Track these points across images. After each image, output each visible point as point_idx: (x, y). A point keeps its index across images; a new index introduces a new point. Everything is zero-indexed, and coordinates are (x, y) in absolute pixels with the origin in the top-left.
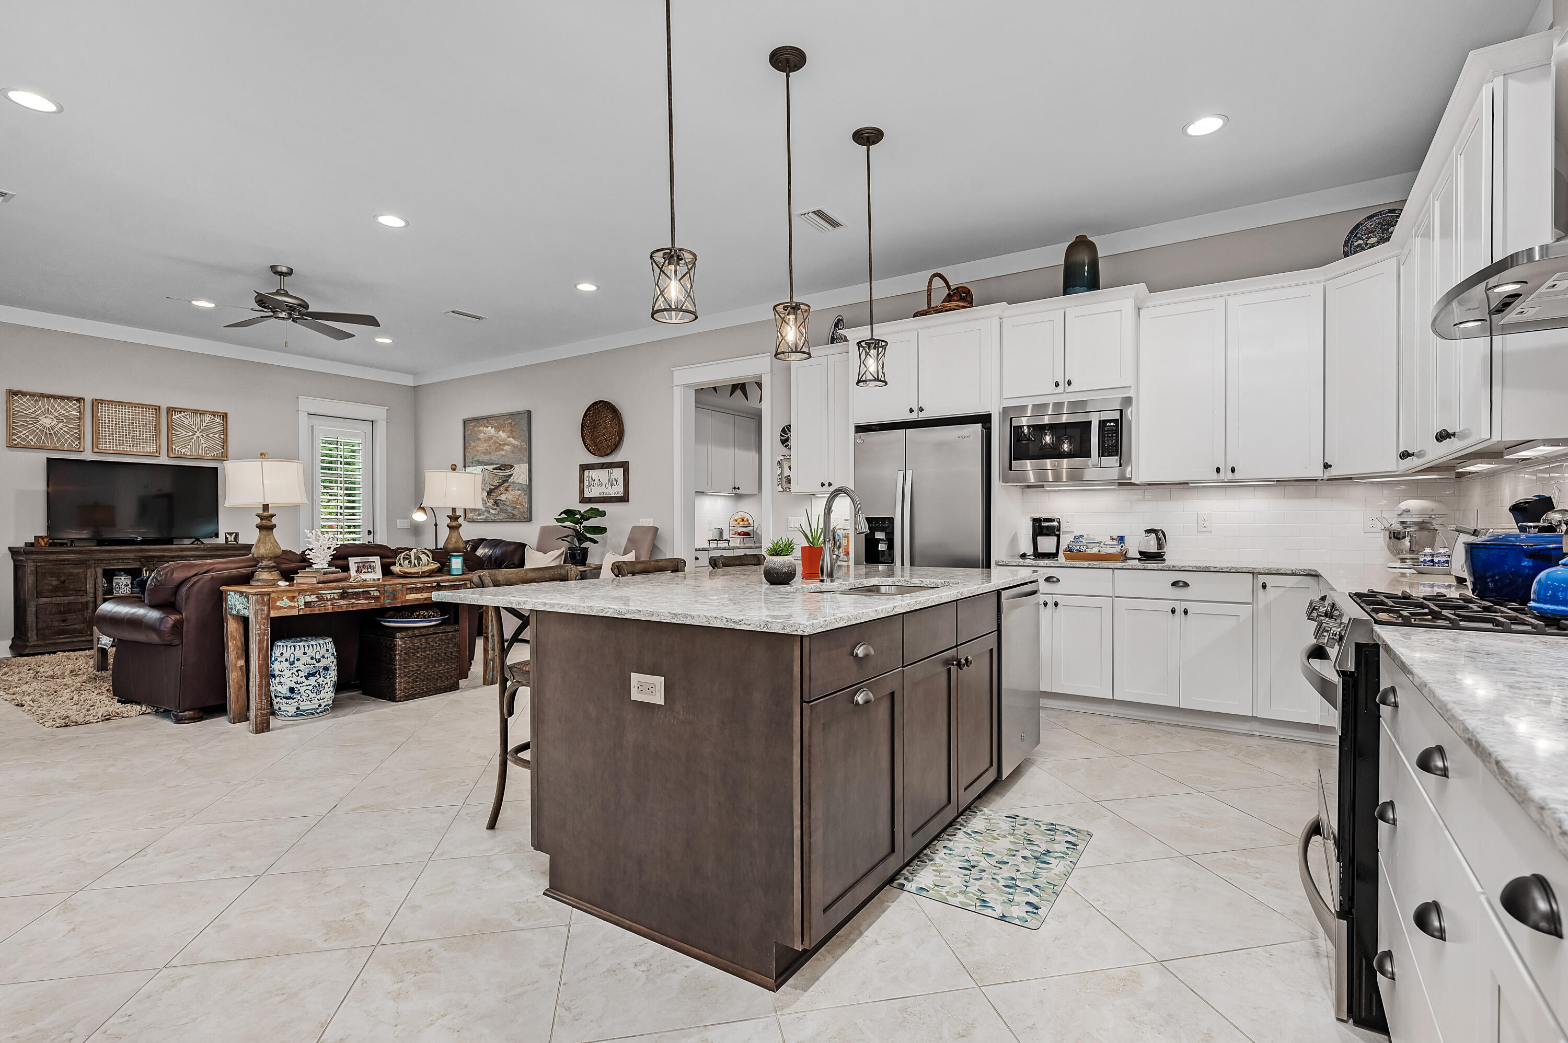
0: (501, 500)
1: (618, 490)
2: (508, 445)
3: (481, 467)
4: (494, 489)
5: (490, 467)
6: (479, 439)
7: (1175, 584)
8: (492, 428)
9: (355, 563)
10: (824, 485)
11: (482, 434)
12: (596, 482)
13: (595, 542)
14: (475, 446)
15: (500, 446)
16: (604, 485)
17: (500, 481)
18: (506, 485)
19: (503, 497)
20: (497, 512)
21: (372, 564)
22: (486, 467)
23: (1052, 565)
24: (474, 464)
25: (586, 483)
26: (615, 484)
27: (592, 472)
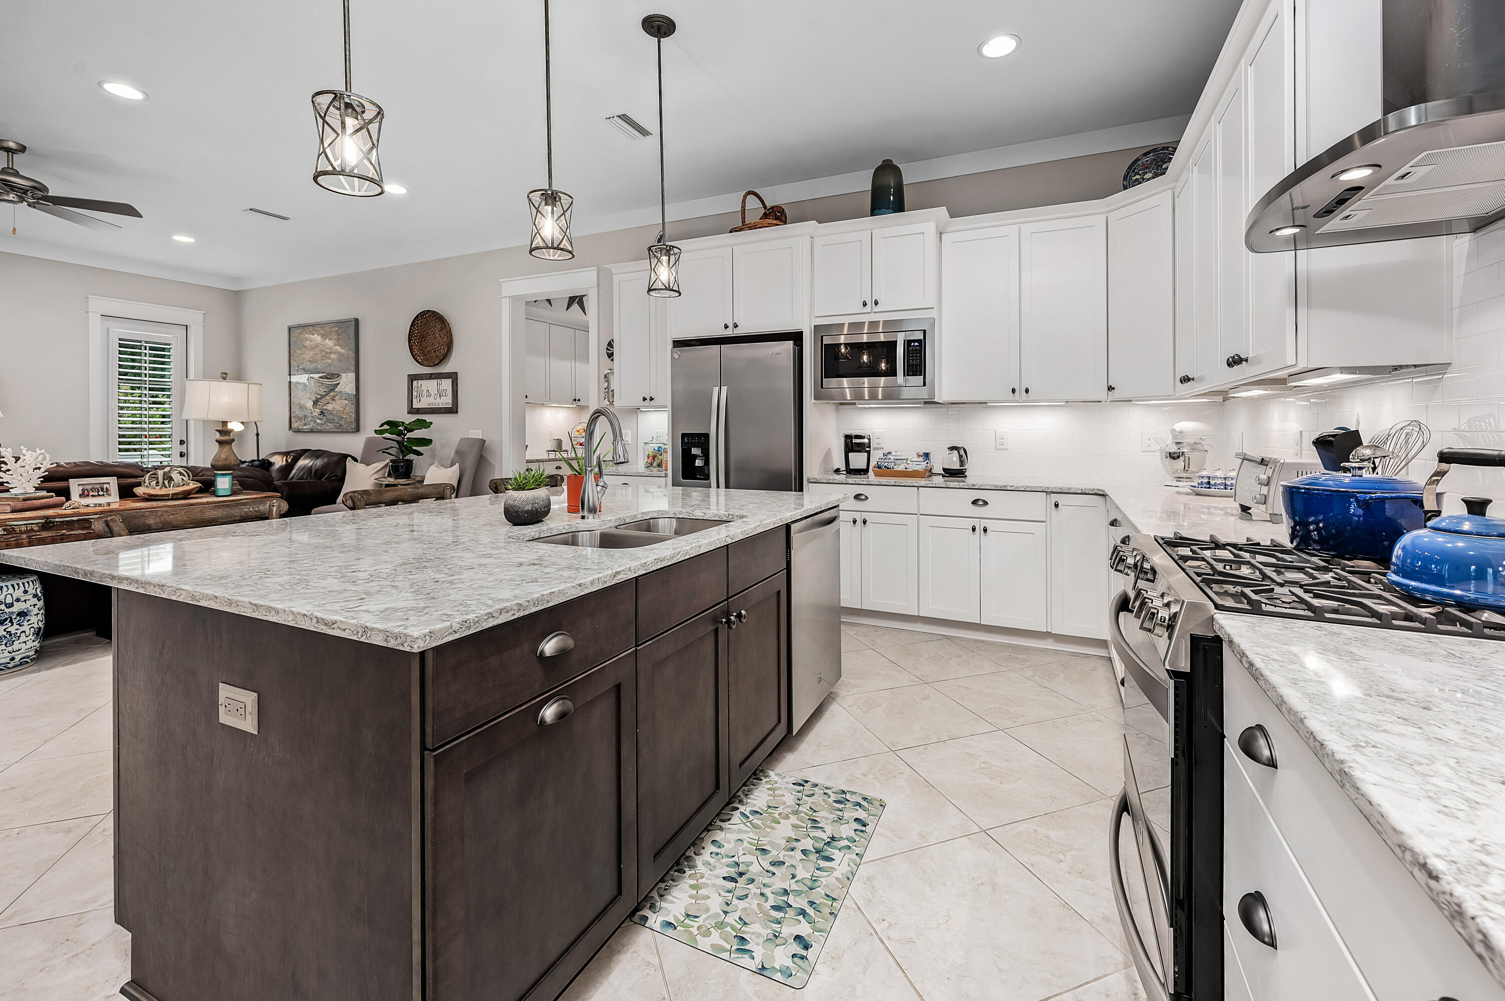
0: (327, 410)
1: (446, 401)
2: (334, 353)
3: (307, 376)
4: (320, 398)
5: (316, 376)
6: (305, 347)
7: (975, 502)
8: (318, 335)
9: (79, 485)
10: (646, 399)
11: (308, 342)
12: (425, 392)
13: (419, 454)
14: (301, 354)
15: (326, 354)
16: (432, 396)
17: (326, 390)
18: (332, 394)
19: (329, 407)
20: (326, 423)
21: (105, 486)
22: (311, 375)
23: (861, 482)
24: (300, 372)
25: (415, 394)
26: (444, 395)
27: (420, 382)
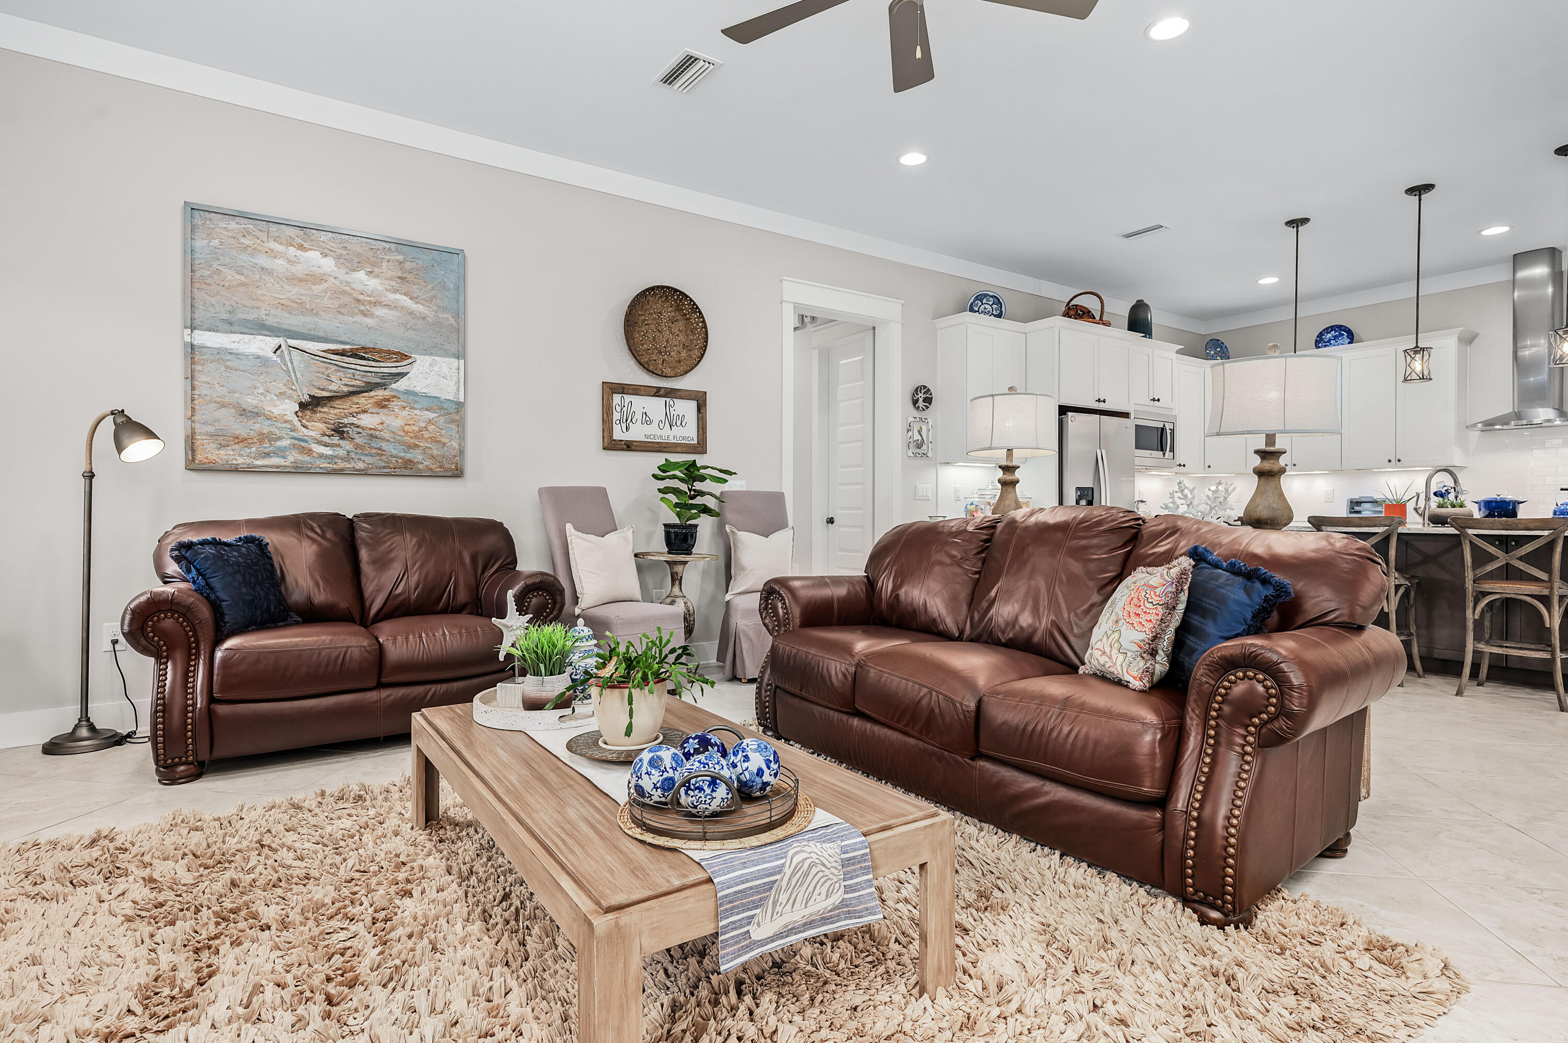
1: (686, 434)
4: (330, 399)
11: (280, 262)
12: (638, 416)
14: (237, 281)
16: (655, 423)
18: (380, 393)
19: (367, 421)
20: (341, 452)
22: (292, 342)
24: (233, 327)
25: (616, 416)
26: (679, 423)
27: (628, 398)
